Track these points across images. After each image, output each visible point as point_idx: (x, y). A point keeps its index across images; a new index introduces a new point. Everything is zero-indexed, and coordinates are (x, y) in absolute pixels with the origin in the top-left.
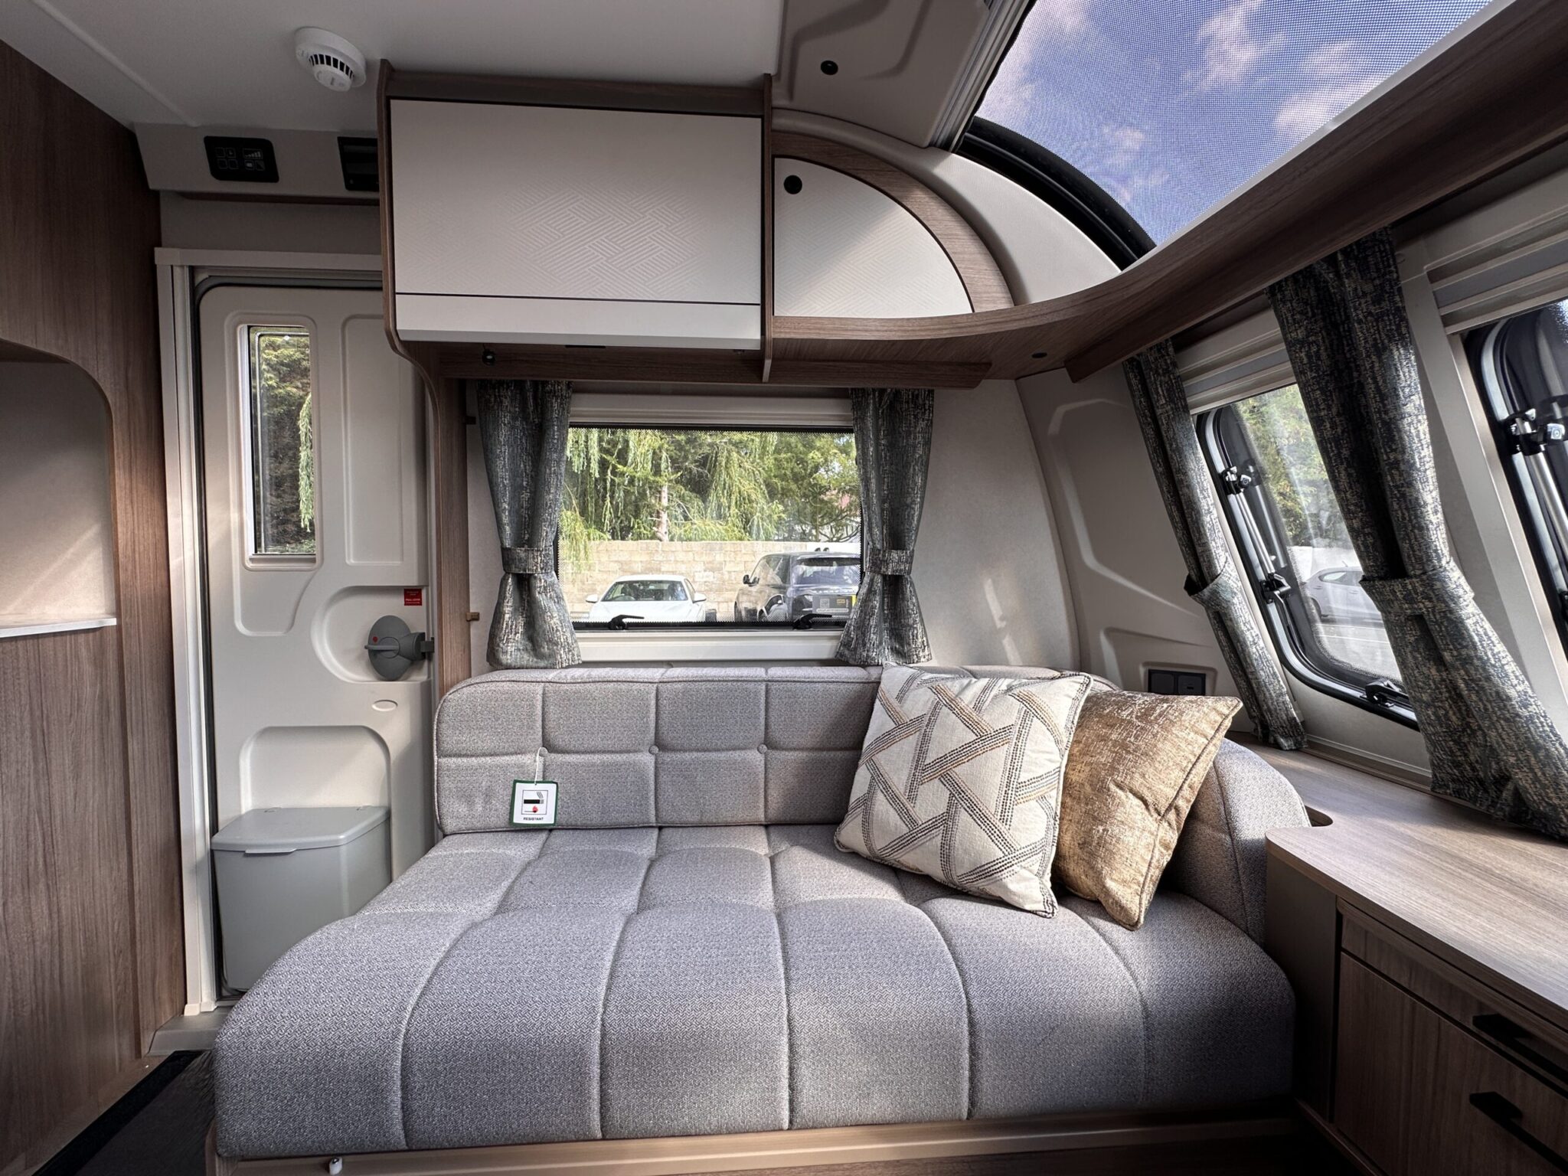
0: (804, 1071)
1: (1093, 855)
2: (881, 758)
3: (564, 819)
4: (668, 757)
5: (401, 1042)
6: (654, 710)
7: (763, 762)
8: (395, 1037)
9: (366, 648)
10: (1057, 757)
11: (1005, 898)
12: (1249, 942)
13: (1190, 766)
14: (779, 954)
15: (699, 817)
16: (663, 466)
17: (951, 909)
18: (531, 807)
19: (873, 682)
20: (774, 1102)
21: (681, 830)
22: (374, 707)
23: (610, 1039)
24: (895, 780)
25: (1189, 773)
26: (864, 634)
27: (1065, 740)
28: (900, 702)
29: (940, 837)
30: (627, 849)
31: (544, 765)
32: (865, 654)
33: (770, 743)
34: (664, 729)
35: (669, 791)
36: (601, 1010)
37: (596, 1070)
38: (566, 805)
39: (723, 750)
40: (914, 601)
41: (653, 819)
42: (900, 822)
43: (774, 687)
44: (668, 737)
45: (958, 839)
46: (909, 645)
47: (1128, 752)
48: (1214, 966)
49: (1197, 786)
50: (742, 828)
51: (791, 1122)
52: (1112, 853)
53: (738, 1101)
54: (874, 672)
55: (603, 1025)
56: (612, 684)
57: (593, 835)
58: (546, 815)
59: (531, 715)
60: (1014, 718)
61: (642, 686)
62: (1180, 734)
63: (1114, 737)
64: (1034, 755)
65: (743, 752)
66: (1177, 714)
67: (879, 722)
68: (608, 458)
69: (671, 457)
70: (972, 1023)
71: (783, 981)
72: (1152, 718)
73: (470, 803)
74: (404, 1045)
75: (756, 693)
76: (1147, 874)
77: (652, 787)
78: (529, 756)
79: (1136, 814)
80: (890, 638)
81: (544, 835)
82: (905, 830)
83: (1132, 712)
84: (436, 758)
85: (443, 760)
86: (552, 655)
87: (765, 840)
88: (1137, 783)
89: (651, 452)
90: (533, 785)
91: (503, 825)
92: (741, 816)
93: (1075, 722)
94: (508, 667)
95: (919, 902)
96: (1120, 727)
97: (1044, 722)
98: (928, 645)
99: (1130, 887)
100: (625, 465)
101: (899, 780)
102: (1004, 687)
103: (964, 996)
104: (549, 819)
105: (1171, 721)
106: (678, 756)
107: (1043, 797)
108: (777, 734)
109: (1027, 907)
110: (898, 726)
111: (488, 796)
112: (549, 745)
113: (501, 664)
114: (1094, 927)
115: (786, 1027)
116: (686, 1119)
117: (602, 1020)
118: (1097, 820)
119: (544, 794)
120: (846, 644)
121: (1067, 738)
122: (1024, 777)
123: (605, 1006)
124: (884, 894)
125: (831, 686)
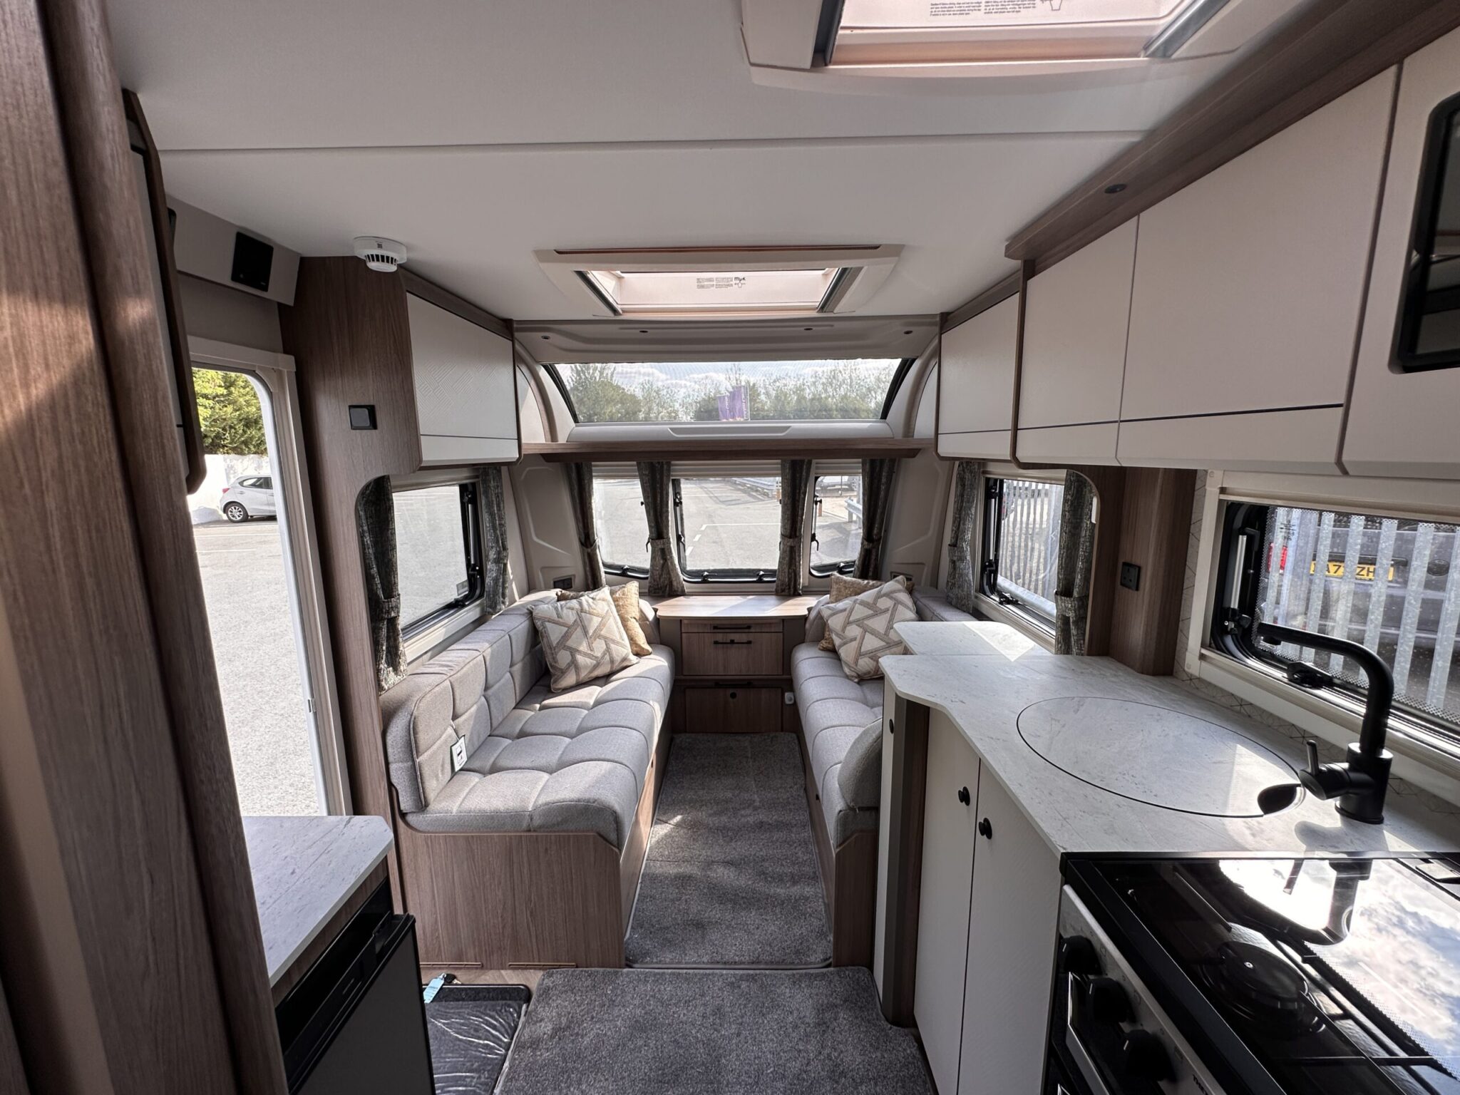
43: (511, 634)
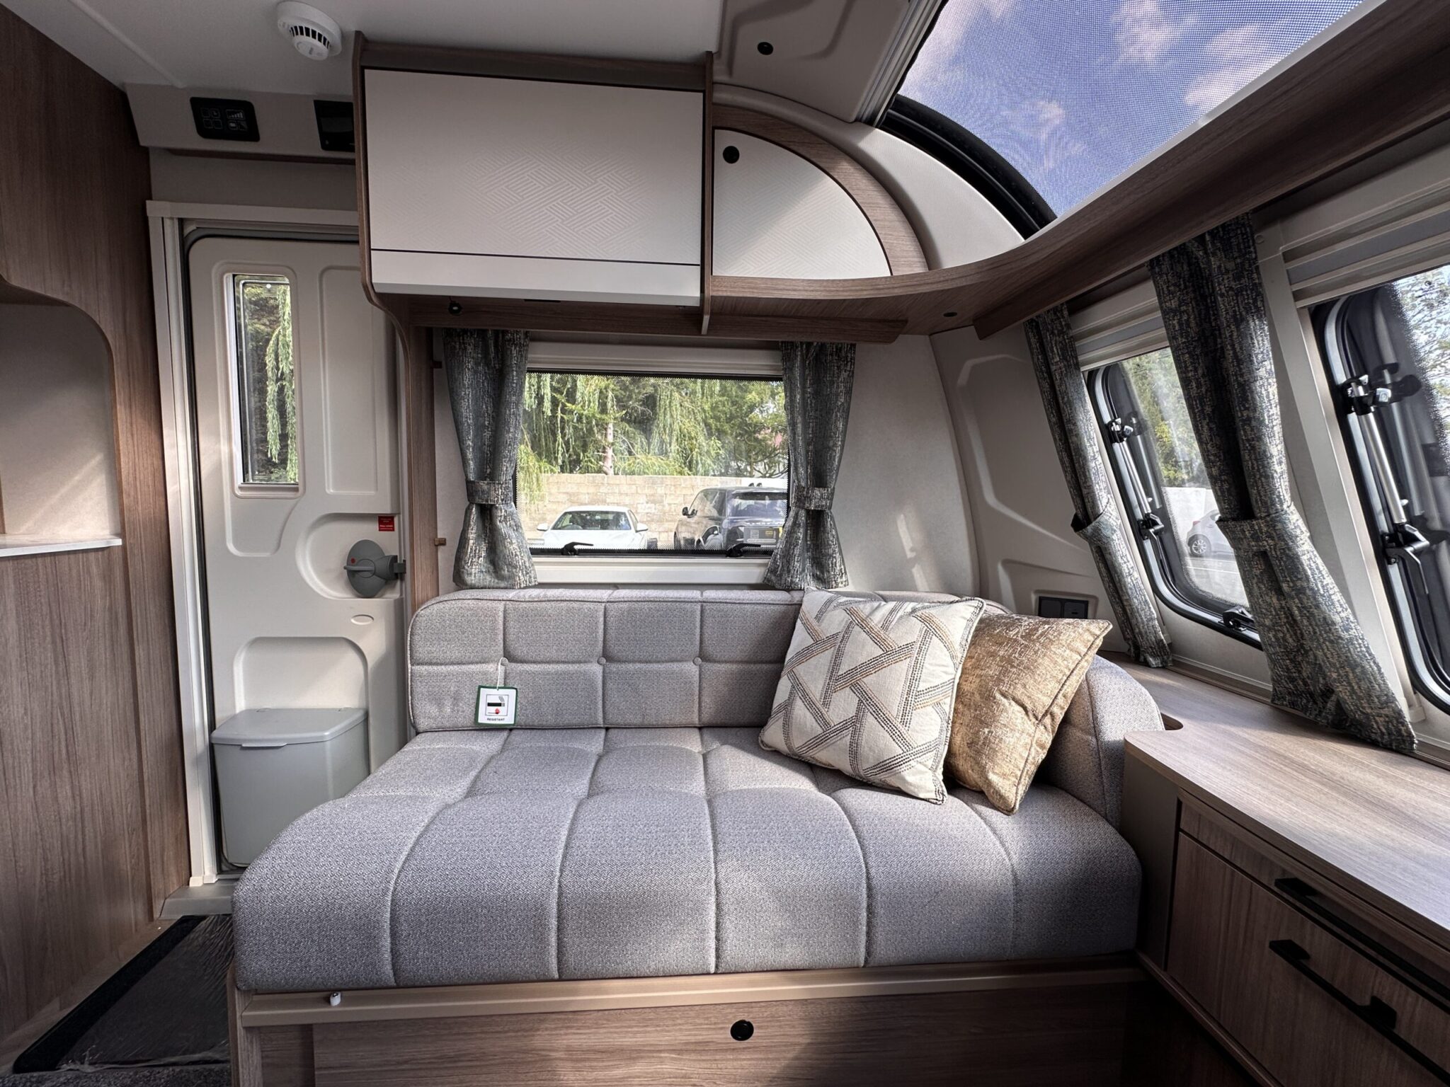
0: (728, 925)
1: (979, 752)
2: (801, 670)
3: (523, 720)
4: (614, 667)
5: (389, 898)
6: (602, 626)
7: (698, 672)
8: (385, 894)
9: (345, 568)
10: (952, 670)
11: (903, 789)
12: (1107, 825)
13: (1065, 678)
14: (709, 831)
15: (641, 720)
16: (609, 405)
17: (855, 797)
18: (493, 709)
19: (795, 604)
20: (703, 950)
21: (625, 730)
22: (353, 621)
23: (566, 897)
24: (812, 688)
25: (1064, 684)
26: (788, 562)
27: (960, 655)
28: (818, 621)
29: (849, 737)
30: (577, 745)
31: (505, 673)
32: (789, 579)
33: (704, 657)
34: (611, 644)
35: (614, 697)
36: (558, 874)
37: (554, 923)
38: (524, 708)
39: (663, 662)
40: (834, 533)
41: (601, 721)
42: (815, 724)
44: (615, 650)
45: (864, 739)
46: (829, 572)
47: (1013, 666)
48: (1075, 844)
49: (1071, 696)
50: (678, 730)
51: (717, 967)
52: (995, 751)
53: (672, 948)
54: (796, 596)
55: (560, 886)
56: (565, 603)
57: (548, 733)
58: (507, 716)
59: (493, 629)
60: (916, 637)
61: (591, 606)
62: (1058, 651)
63: (1001, 653)
64: (932, 668)
65: (680, 664)
66: (1056, 634)
67: (800, 638)
68: (558, 396)
69: (616, 397)
70: (869, 888)
71: (712, 853)
72: (1035, 637)
73: (440, 705)
74: (393, 900)
75: (693, 612)
76: (1024, 769)
77: (600, 693)
78: (491, 665)
79: (1017, 719)
80: (812, 566)
81: (505, 734)
82: (820, 731)
83: (1018, 632)
84: (409, 666)
85: (416, 668)
86: (512, 577)
87: (699, 740)
88: (1019, 692)
89: (598, 391)
90: (496, 690)
91: (469, 724)
92: (679, 719)
93: (969, 640)
94: (473, 587)
95: (830, 792)
96: (1007, 645)
97: (941, 640)
98: (845, 572)
99: (1009, 780)
100: (573, 404)
101: (816, 689)
102: (909, 610)
103: (863, 866)
104: (509, 720)
105: (1051, 640)
106: (623, 667)
107: (938, 704)
108: (710, 650)
109: (921, 796)
110: (816, 642)
111: (456, 699)
112: (509, 656)
113: (466, 585)
114: (976, 812)
115: (713, 889)
116: (629, 963)
117: (559, 882)
118: (984, 724)
119: (505, 698)
120: (773, 571)
121: (961, 654)
122: (922, 686)
123: (561, 871)
124: (801, 784)
125: (759, 607)
